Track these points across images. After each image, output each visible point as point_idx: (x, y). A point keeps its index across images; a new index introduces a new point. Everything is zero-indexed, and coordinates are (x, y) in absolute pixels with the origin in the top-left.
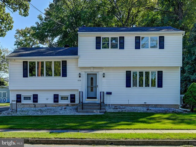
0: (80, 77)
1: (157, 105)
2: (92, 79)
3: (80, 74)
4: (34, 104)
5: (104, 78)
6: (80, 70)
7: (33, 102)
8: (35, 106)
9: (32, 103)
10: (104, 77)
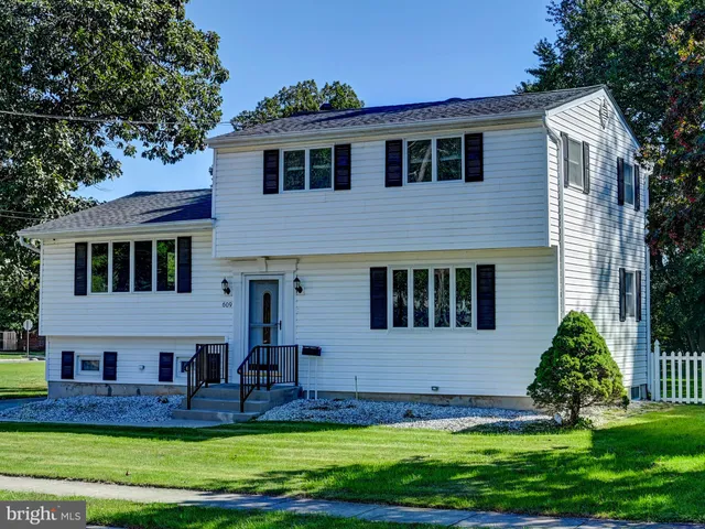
0: (227, 291)
1: (477, 397)
2: (267, 297)
3: (225, 282)
4: (107, 385)
5: (299, 297)
6: (229, 268)
7: (105, 378)
8: (110, 390)
9: (101, 381)
10: (299, 290)
